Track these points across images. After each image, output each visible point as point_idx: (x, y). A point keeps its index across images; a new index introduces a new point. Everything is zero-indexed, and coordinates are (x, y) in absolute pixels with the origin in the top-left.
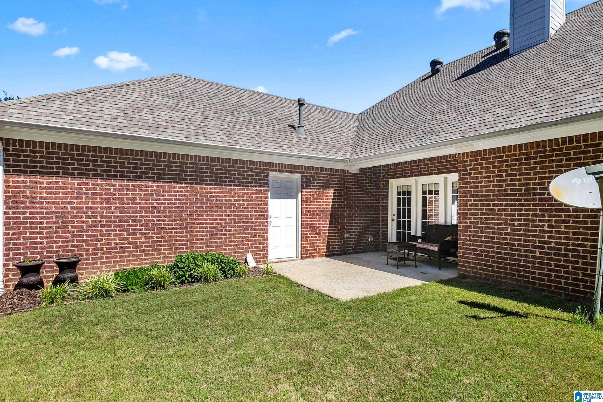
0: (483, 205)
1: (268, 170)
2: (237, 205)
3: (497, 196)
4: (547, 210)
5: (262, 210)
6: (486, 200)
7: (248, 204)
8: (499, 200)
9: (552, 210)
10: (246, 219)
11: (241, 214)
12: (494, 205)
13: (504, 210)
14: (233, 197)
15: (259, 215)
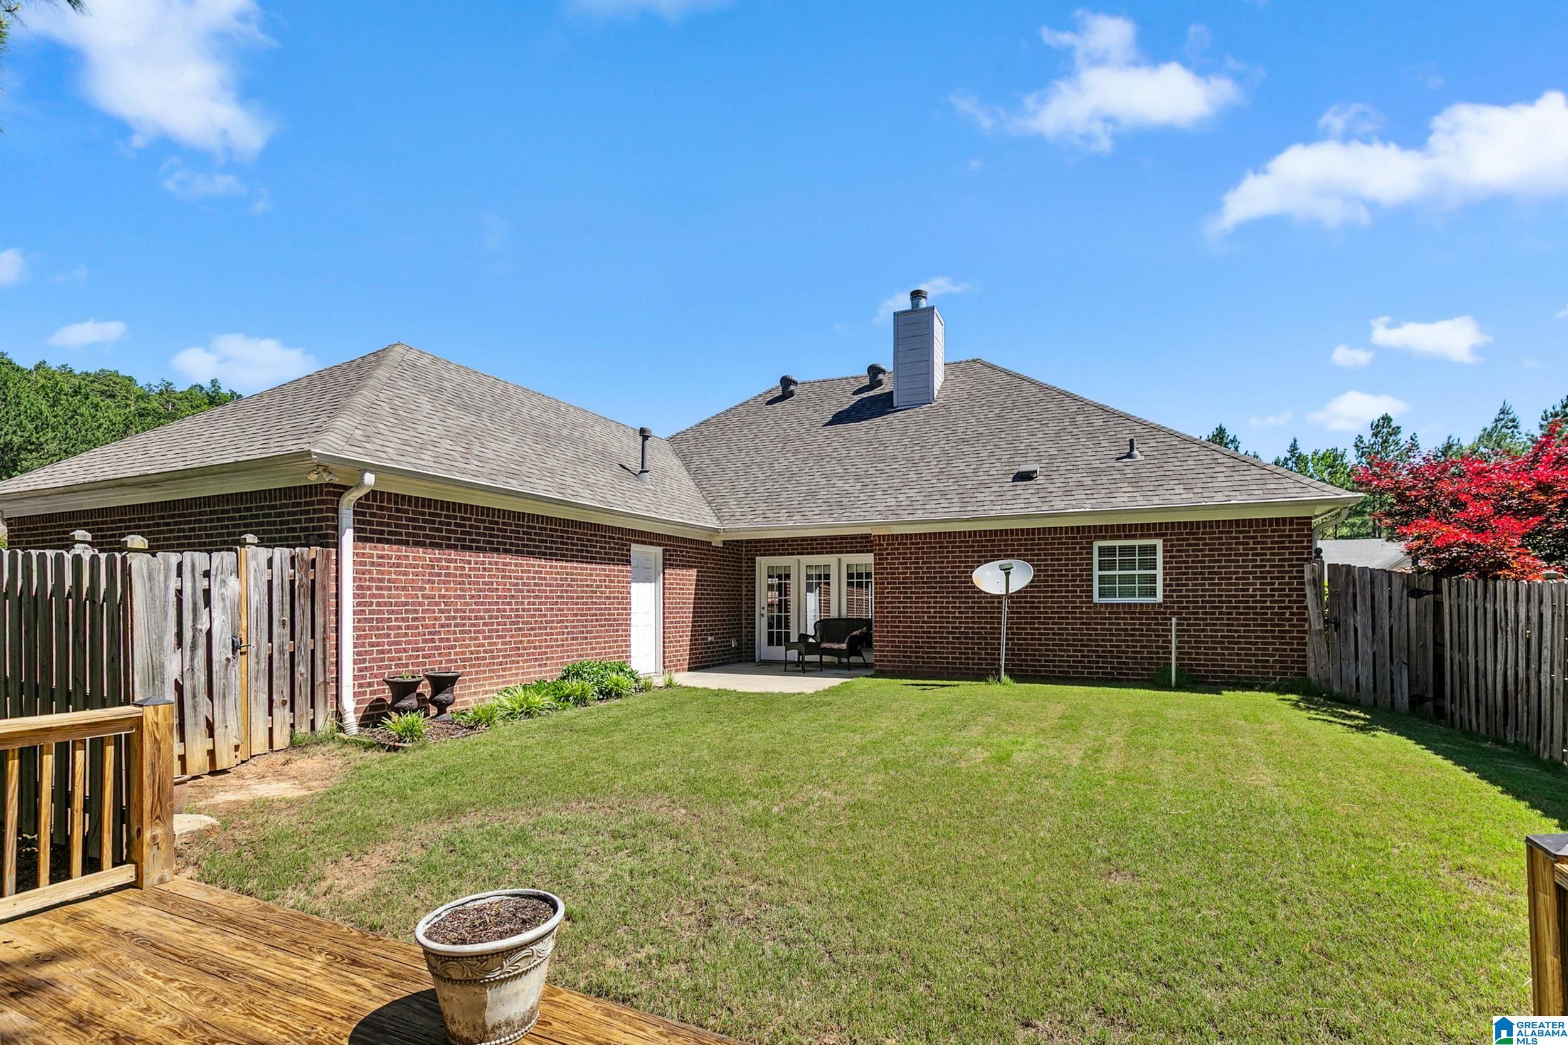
0: (900, 593)
3: (914, 583)
4: (958, 598)
6: (904, 588)
8: (916, 588)
9: (961, 597)
12: (911, 593)
13: (921, 598)
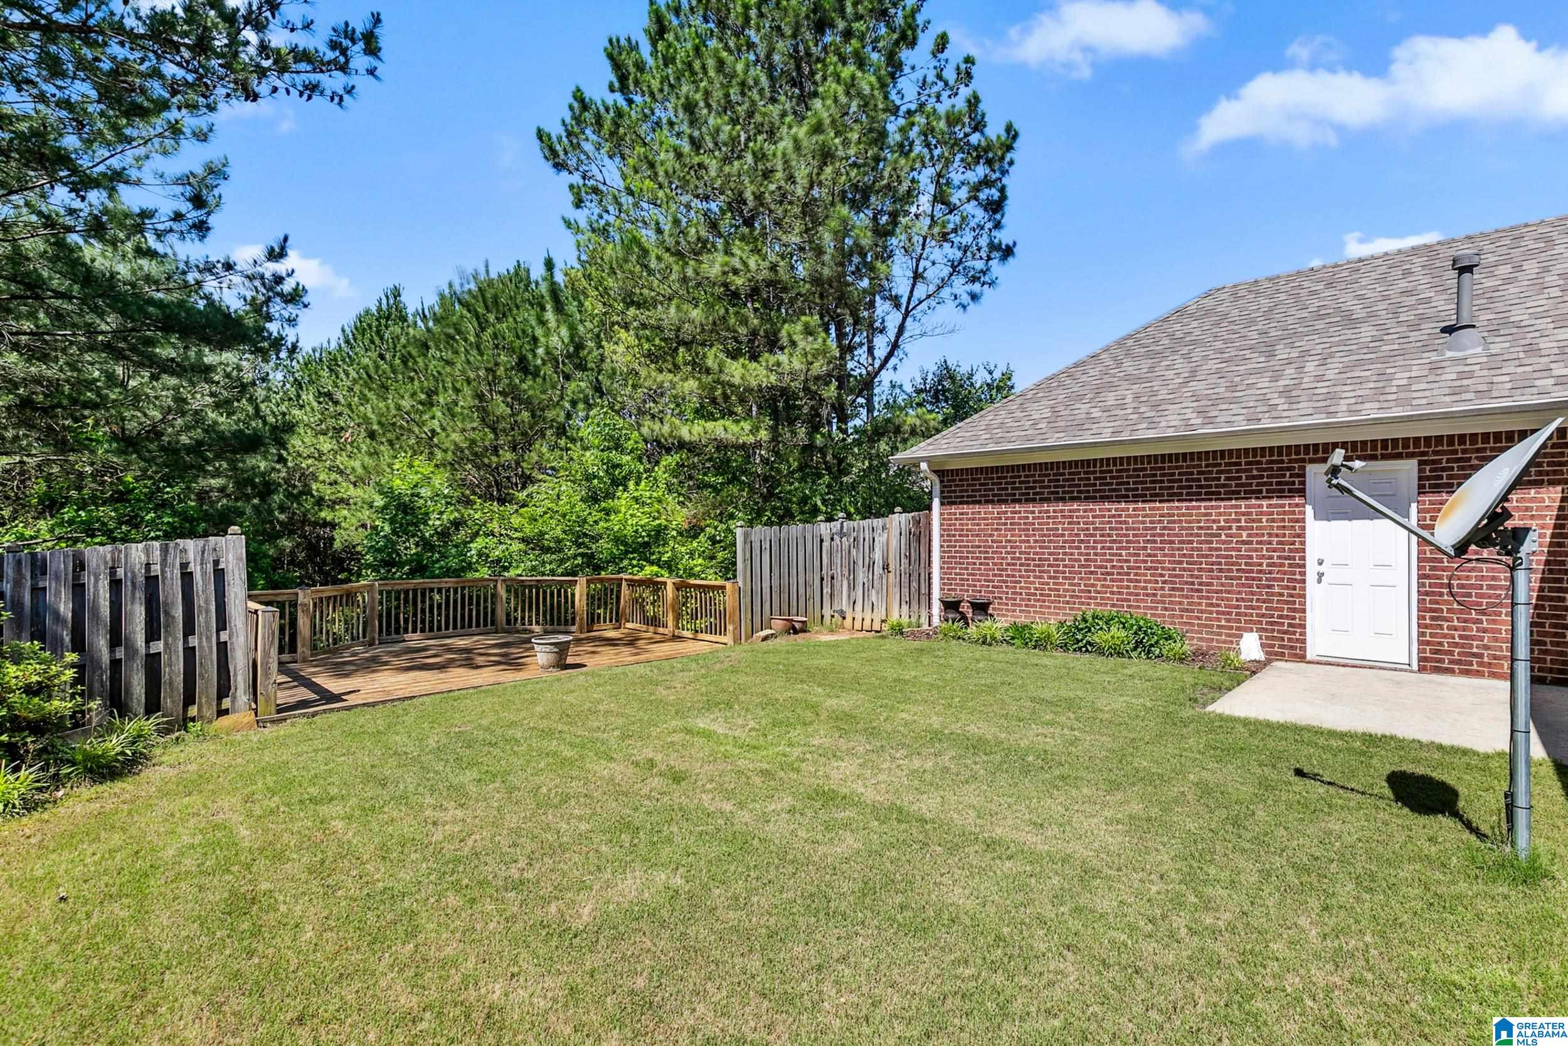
1: (1303, 461)
2: (1223, 537)
5: (1287, 547)
7: (1249, 535)
10: (1246, 564)
11: (1234, 553)
14: (1214, 521)
15: (1279, 557)
